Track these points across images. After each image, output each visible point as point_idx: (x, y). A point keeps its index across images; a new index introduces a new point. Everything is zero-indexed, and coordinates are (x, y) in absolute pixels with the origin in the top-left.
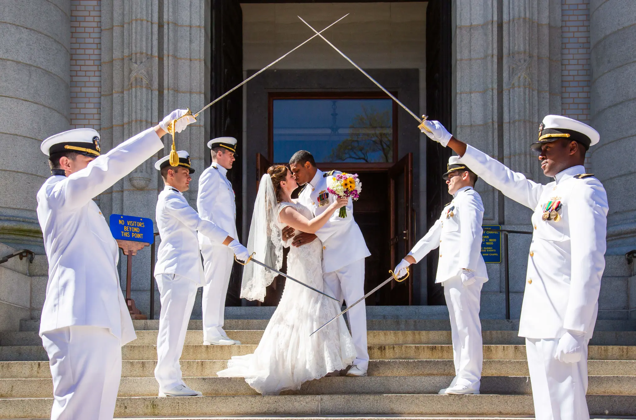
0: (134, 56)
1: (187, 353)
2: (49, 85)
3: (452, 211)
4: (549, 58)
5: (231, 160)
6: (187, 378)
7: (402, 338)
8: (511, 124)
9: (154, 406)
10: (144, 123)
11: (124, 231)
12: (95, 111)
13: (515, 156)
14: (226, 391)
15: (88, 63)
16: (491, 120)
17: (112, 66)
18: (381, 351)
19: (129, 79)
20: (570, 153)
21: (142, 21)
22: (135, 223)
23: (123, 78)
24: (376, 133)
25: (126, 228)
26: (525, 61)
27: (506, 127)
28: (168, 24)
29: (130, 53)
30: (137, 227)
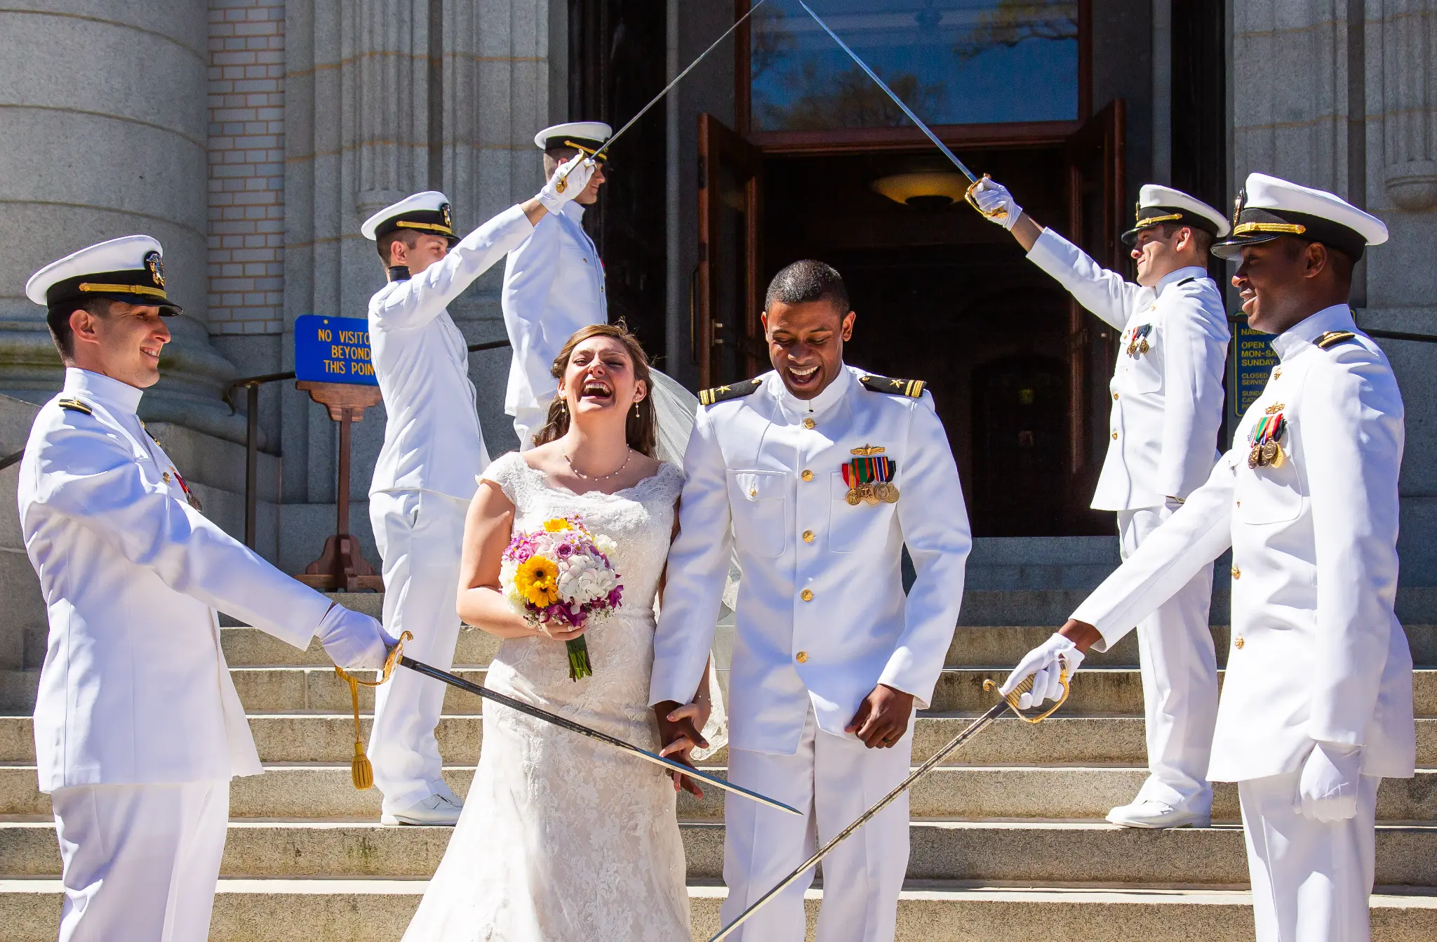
3: (1145, 336)
8: (1387, 25)
9: (367, 851)
10: (392, 58)
11: (330, 358)
13: (1396, 114)
16: (1328, 17)
22: (358, 336)
25: (336, 351)
27: (1371, 32)
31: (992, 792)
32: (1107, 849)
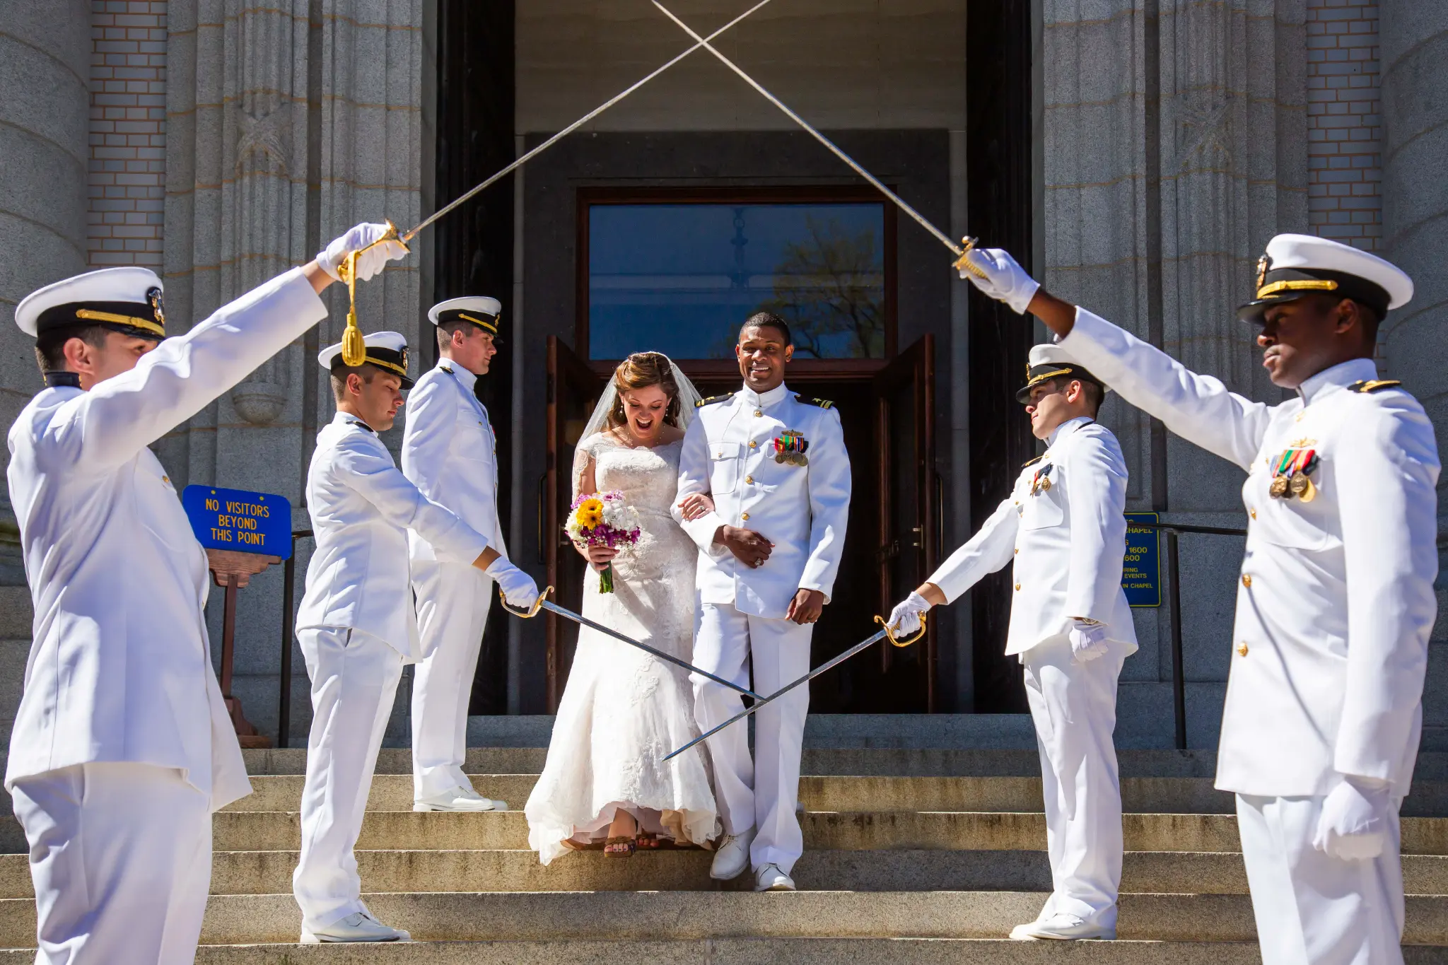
0: (248, 99)
1: (373, 833)
2: (35, 167)
3: (1047, 475)
4: (1277, 100)
5: (487, 353)
6: (373, 895)
7: (914, 795)
8: (1182, 262)
10: (271, 261)
11: (218, 526)
12: (149, 232)
13: (1192, 340)
14: (471, 928)
15: (133, 113)
16: (1130, 254)
17: (195, 120)
18: (863, 827)
19: (236, 154)
20: (1339, 328)
21: (268, 12)
22: (245, 506)
23: (221, 151)
24: (840, 287)
25: (223, 521)
26: (1214, 108)
27: (1168, 269)
28: (334, 21)
29: (239, 91)
30: (250, 516)
31: (897, 913)
32: (1023, 960)
